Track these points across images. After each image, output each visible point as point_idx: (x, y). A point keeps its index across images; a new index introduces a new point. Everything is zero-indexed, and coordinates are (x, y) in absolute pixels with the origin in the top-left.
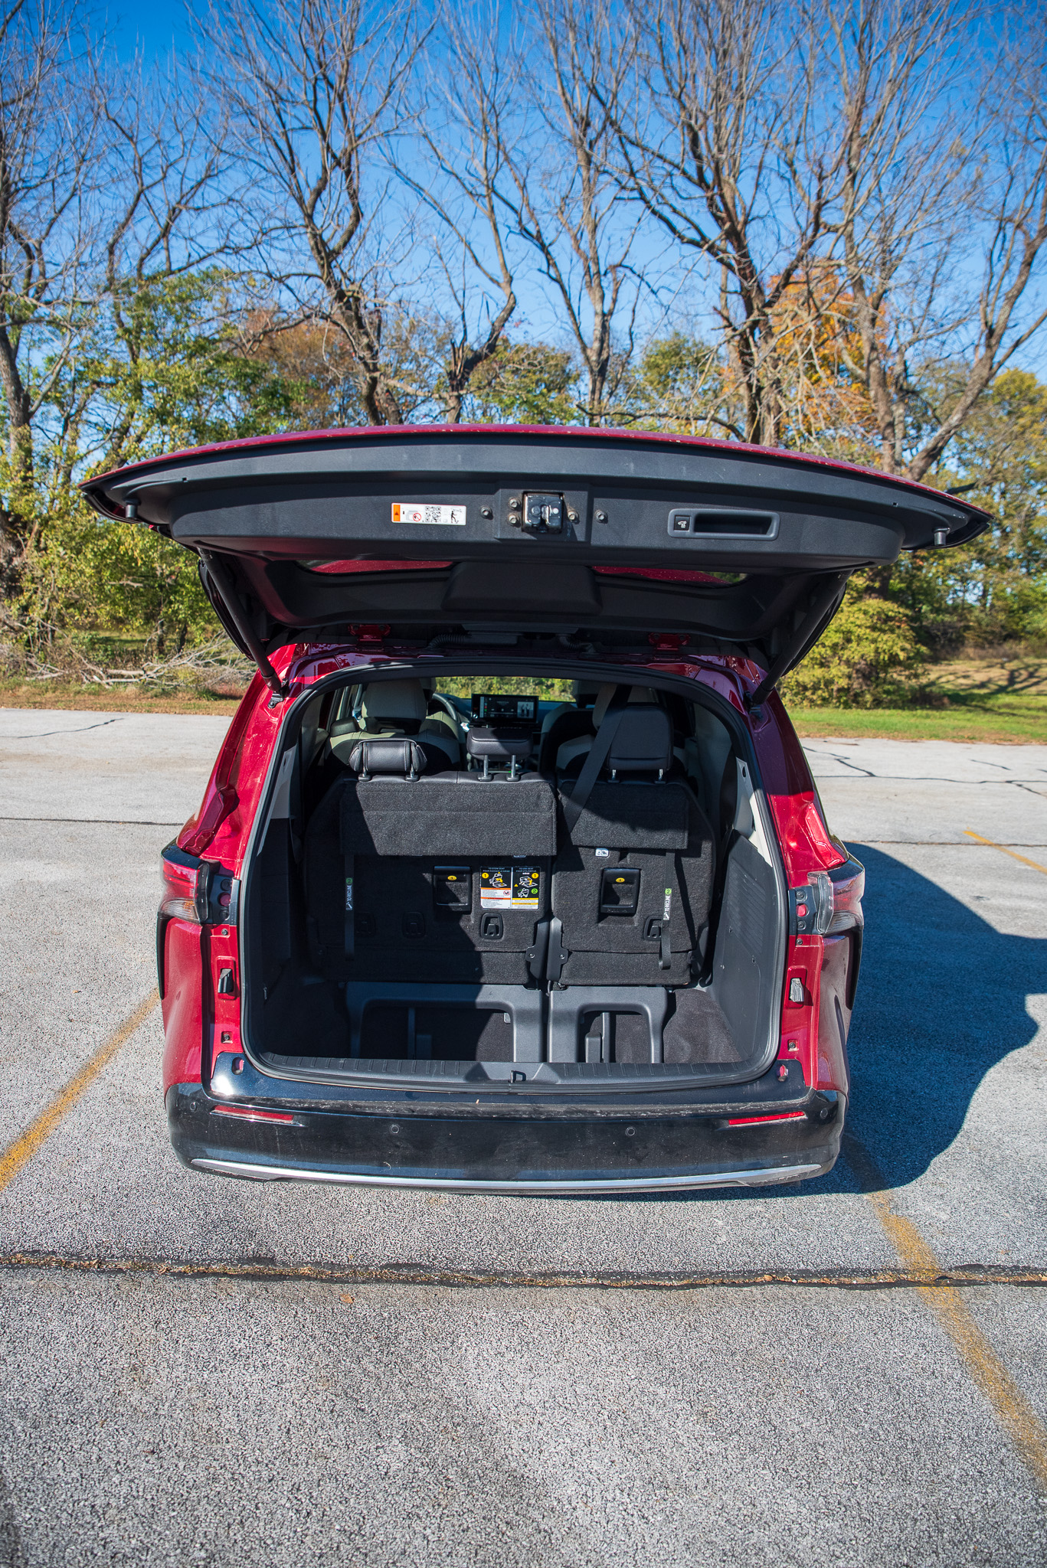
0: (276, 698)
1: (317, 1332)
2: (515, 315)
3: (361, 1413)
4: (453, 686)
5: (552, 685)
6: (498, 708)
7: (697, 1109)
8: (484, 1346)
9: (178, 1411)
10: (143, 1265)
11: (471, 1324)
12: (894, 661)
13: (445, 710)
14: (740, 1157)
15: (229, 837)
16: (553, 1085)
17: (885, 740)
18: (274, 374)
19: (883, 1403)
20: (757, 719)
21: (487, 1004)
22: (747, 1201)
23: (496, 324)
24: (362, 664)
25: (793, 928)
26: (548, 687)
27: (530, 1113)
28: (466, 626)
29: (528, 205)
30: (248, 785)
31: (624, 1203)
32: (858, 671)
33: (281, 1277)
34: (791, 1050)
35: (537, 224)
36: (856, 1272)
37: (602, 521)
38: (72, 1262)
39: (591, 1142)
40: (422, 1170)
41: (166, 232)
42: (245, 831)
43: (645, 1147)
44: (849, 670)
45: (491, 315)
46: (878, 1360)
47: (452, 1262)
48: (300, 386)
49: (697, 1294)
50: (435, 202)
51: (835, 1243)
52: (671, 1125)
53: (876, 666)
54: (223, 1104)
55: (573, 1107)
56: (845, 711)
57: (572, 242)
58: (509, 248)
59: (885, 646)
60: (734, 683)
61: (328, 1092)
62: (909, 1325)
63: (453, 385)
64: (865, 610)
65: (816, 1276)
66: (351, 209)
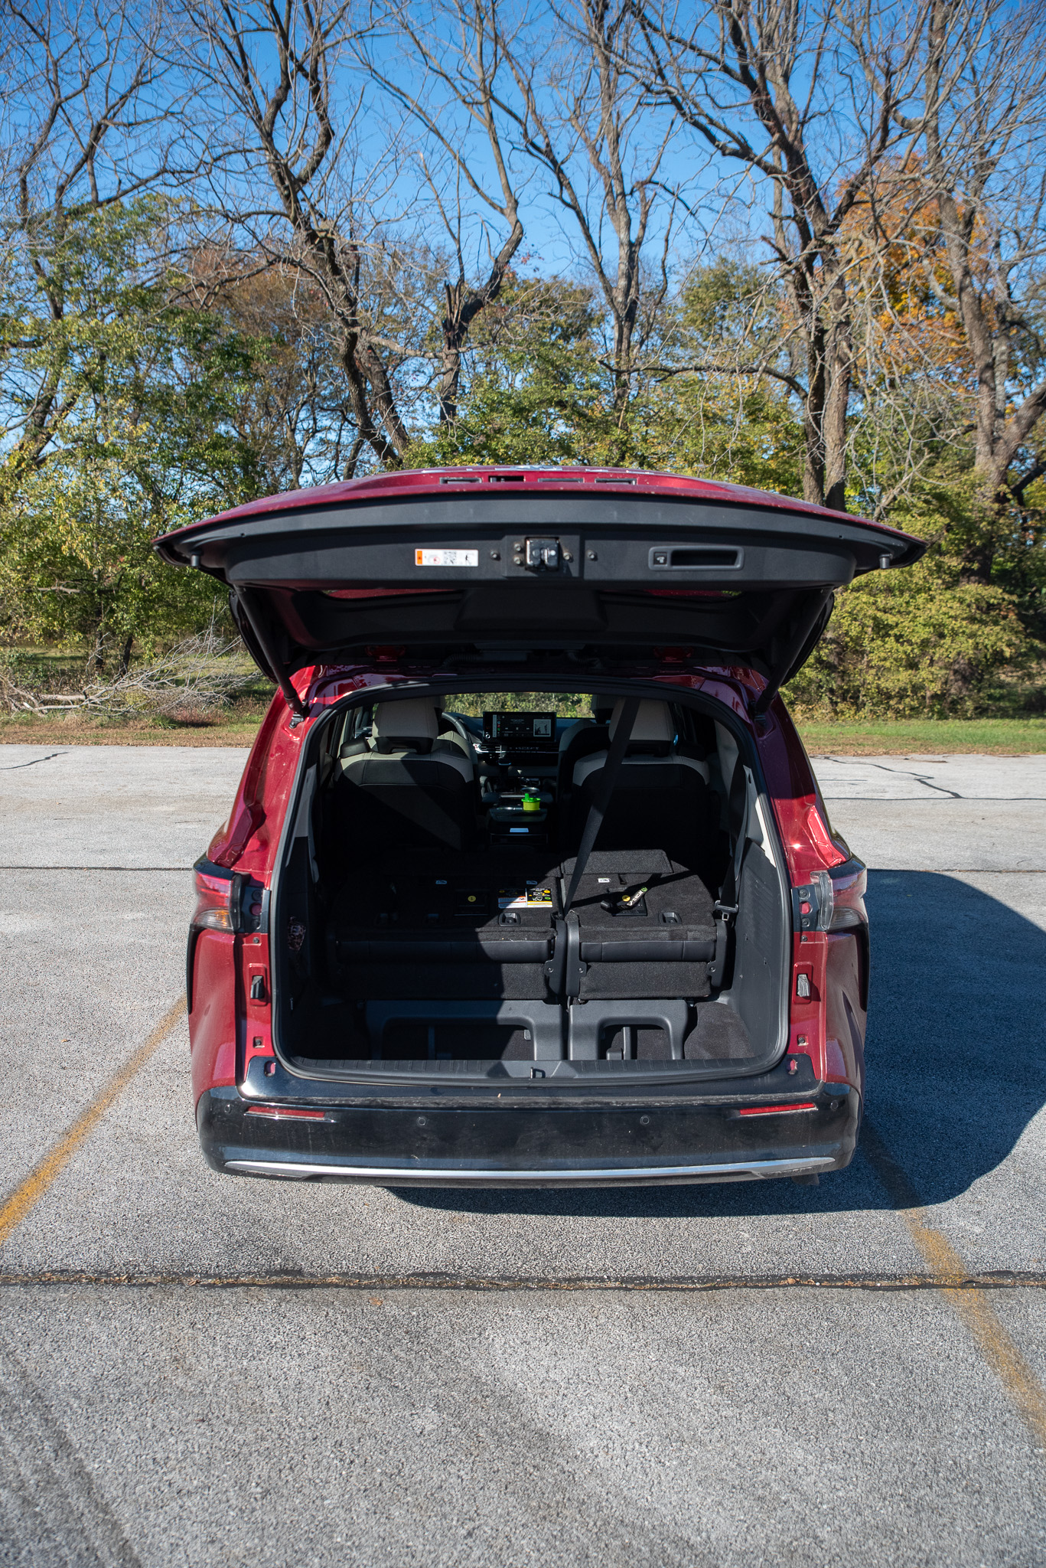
0: (296, 718)
1: (349, 1328)
2: (522, 248)
3: (395, 1389)
4: (458, 704)
5: (579, 701)
6: (512, 728)
7: (708, 1100)
8: (510, 1337)
9: (222, 1390)
10: (172, 1278)
11: (497, 1319)
12: (999, 659)
13: (455, 729)
14: (753, 1147)
15: (257, 850)
16: (571, 1079)
17: (980, 756)
18: (229, 329)
19: (895, 1380)
20: (761, 729)
21: (506, 1019)
22: (775, 1216)
23: (500, 259)
24: (378, 683)
25: (797, 926)
26: (574, 703)
27: (550, 1104)
28: (478, 645)
29: (534, 112)
30: (274, 801)
31: (649, 1219)
32: (956, 672)
33: (309, 1286)
34: (800, 1045)
35: (547, 136)
36: (880, 1276)
37: (592, 560)
38: (102, 1278)
39: (608, 1131)
40: (448, 1161)
41: (89, 156)
42: (273, 844)
43: (660, 1136)
44: (944, 672)
45: (492, 249)
46: (894, 1347)
47: (477, 1270)
48: (263, 342)
49: (719, 1295)
50: (420, 110)
51: (862, 1252)
52: (684, 1114)
53: (977, 666)
54: (257, 1105)
55: (590, 1099)
56: (940, 722)
57: (590, 156)
58: (513, 167)
59: (986, 641)
60: (738, 692)
61: (357, 1091)
62: (929, 1319)
63: (449, 339)
64: (960, 598)
65: (839, 1279)
66: (321, 129)
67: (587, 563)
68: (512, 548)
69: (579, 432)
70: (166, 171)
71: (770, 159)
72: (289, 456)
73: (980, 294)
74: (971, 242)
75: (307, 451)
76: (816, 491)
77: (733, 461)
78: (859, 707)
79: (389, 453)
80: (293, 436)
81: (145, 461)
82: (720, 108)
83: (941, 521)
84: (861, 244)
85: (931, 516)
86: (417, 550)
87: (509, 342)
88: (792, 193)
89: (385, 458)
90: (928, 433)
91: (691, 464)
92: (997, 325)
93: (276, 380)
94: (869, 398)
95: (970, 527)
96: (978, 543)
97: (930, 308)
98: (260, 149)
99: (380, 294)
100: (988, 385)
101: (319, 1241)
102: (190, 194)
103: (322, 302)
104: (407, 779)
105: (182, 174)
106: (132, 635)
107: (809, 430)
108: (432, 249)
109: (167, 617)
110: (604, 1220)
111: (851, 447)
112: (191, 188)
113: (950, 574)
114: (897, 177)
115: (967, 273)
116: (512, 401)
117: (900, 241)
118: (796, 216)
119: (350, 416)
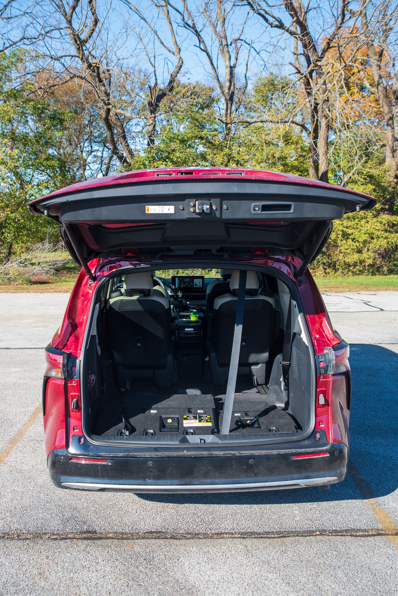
0: (90, 282)
1: (118, 558)
2: (183, 70)
3: (140, 586)
5: (211, 271)
6: (185, 283)
7: (280, 452)
8: (192, 561)
9: (62, 588)
10: (37, 536)
11: (185, 553)
13: (159, 284)
14: (300, 473)
15: (74, 342)
16: (217, 443)
19: (368, 579)
20: (300, 283)
22: (309, 503)
23: (173, 75)
24: (127, 266)
25: (318, 372)
27: (208, 455)
28: (172, 248)
29: (187, 10)
30: (81, 320)
32: (379, 254)
33: (100, 538)
34: (321, 426)
35: (193, 20)
36: (358, 530)
37: (226, 209)
38: (6, 536)
39: (234, 467)
40: (162, 481)
42: (81, 339)
43: (258, 469)
44: (374, 254)
45: (169, 70)
46: (367, 563)
47: (176, 530)
48: (68, 113)
49: (286, 540)
50: (137, 10)
51: (350, 519)
52: (269, 459)
53: (388, 251)
54: (75, 457)
55: (226, 452)
56: (372, 277)
57: (212, 28)
58: (178, 34)
59: (392, 241)
60: (289, 267)
61: (120, 450)
62: (382, 550)
63: (151, 110)
64: (380, 221)
65: (340, 532)
66: (93, 19)
67: (224, 211)
68: (190, 205)
69: (209, 151)
70: (25, 38)
71: (292, 29)
72: (80, 163)
73: (386, 87)
74: (382, 63)
75: (88, 161)
76: (315, 175)
77: (278, 162)
78: (336, 270)
79: (125, 161)
80: (82, 154)
81: (17, 166)
82: (270, 6)
83: (371, 187)
84: (333, 65)
85: (366, 185)
86: (146, 206)
87: (178, 111)
88: (303, 43)
89: (123, 163)
90: (364, 148)
91: (259, 163)
92: (394, 100)
93: (74, 129)
94: (338, 134)
95: (384, 190)
96: (388, 197)
97: (364, 93)
98: (66, 28)
99: (120, 91)
100: (391, 126)
101: (103, 517)
102: (35, 48)
103: (94, 95)
104: (139, 308)
105: (32, 40)
106: (12, 243)
107: (312, 148)
108: (143, 70)
109: (28, 235)
110: (232, 506)
111: (331, 155)
112: (35, 45)
113: (376, 210)
114: (349, 36)
115: (380, 77)
116: (179, 137)
117: (351, 64)
118: (304, 53)
119: (107, 145)
